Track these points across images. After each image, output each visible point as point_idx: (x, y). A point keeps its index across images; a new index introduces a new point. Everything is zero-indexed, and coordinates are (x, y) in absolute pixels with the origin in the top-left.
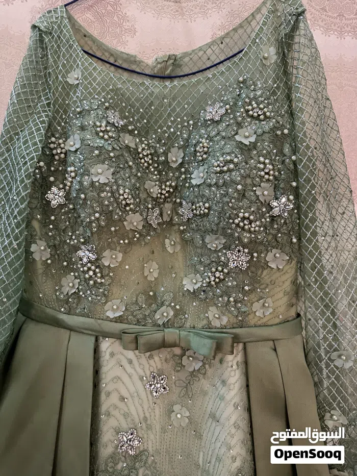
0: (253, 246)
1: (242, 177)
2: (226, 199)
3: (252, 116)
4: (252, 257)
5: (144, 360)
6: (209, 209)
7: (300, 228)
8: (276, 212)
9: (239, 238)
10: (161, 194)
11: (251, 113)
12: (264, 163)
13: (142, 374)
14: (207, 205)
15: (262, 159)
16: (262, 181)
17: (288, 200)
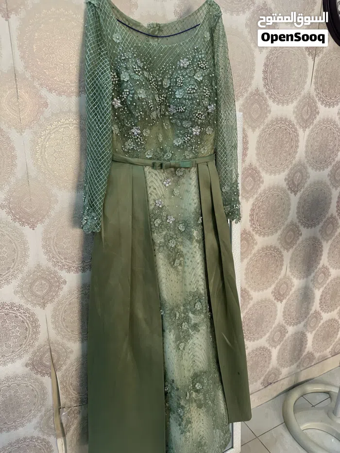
0: (201, 125)
1: (198, 96)
2: (192, 106)
3: (200, 67)
4: (201, 130)
5: (161, 174)
6: (185, 109)
7: (217, 117)
8: (210, 111)
9: (197, 122)
10: (159, 100)
11: (200, 65)
12: (206, 90)
13: (161, 179)
14: (184, 108)
15: (205, 88)
16: (205, 98)
17: (214, 105)
